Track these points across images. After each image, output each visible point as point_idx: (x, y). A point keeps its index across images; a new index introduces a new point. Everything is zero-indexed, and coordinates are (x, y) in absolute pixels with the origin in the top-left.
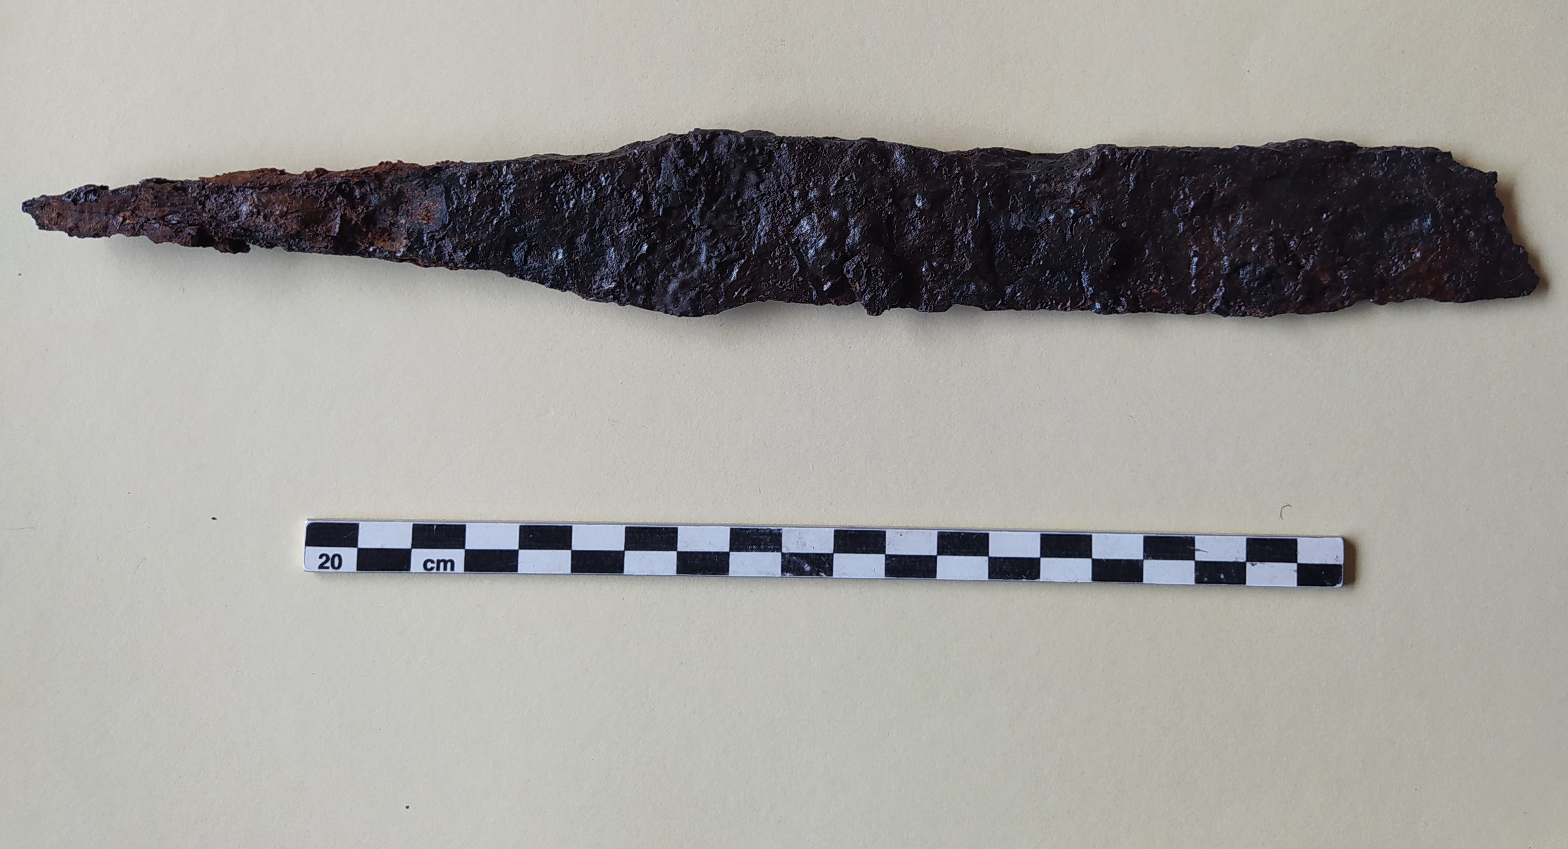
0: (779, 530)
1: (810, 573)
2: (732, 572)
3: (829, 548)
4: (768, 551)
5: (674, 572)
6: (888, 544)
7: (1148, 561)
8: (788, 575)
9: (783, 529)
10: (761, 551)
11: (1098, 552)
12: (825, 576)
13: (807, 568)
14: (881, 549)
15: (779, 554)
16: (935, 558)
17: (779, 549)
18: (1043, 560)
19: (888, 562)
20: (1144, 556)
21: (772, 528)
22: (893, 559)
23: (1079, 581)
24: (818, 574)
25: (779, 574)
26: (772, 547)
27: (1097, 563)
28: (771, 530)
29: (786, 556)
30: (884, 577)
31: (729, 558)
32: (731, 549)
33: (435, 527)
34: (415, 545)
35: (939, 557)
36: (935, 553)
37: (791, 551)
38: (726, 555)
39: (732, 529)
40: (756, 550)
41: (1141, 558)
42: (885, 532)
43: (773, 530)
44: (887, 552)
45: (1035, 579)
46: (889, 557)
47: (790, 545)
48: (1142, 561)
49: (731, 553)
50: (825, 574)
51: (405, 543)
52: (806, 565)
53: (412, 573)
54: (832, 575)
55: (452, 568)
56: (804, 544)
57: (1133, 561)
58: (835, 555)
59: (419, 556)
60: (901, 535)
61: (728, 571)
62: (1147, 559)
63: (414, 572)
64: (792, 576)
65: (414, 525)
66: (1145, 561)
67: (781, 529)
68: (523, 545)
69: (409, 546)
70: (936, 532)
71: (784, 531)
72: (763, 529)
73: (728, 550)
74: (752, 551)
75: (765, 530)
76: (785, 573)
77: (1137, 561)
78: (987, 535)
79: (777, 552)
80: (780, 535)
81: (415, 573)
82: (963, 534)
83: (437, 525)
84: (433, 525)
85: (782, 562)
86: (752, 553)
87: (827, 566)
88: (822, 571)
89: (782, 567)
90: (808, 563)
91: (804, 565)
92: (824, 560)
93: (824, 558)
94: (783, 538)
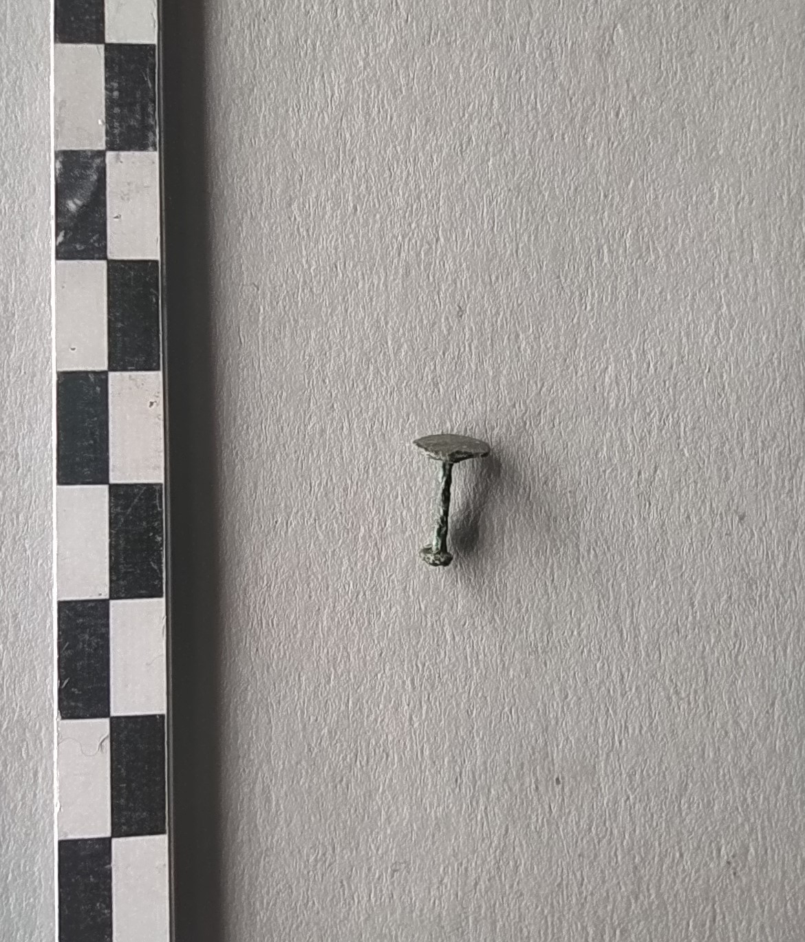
1: (61, 210)
2: (61, 48)
4: (107, 122)
10: (109, 108)
12: (56, 244)
16: (104, 480)
17: (111, 146)
18: (105, 723)
22: (98, 389)
27: (101, 849)
29: (98, 161)
31: (91, 42)
32: (109, 48)
35: (104, 489)
36: (114, 478)
37: (109, 170)
38: (97, 36)
40: (109, 98)
43: (155, 134)
45: (60, 708)
46: (101, 378)
47: (123, 168)
49: (102, 47)
50: (60, 244)
52: (79, 203)
56: (124, 197)
58: (103, 264)
60: (152, 404)
64: (57, 172)
67: (155, 150)
73: (108, 40)
74: (106, 89)
76: (61, 159)
79: (107, 143)
80: (142, 148)
85: (85, 151)
86: (103, 91)
87: (78, 246)
88: (68, 237)
89: (72, 152)
90: (84, 205)
91: (79, 199)
92: (92, 241)
93: (95, 241)
94: (137, 153)
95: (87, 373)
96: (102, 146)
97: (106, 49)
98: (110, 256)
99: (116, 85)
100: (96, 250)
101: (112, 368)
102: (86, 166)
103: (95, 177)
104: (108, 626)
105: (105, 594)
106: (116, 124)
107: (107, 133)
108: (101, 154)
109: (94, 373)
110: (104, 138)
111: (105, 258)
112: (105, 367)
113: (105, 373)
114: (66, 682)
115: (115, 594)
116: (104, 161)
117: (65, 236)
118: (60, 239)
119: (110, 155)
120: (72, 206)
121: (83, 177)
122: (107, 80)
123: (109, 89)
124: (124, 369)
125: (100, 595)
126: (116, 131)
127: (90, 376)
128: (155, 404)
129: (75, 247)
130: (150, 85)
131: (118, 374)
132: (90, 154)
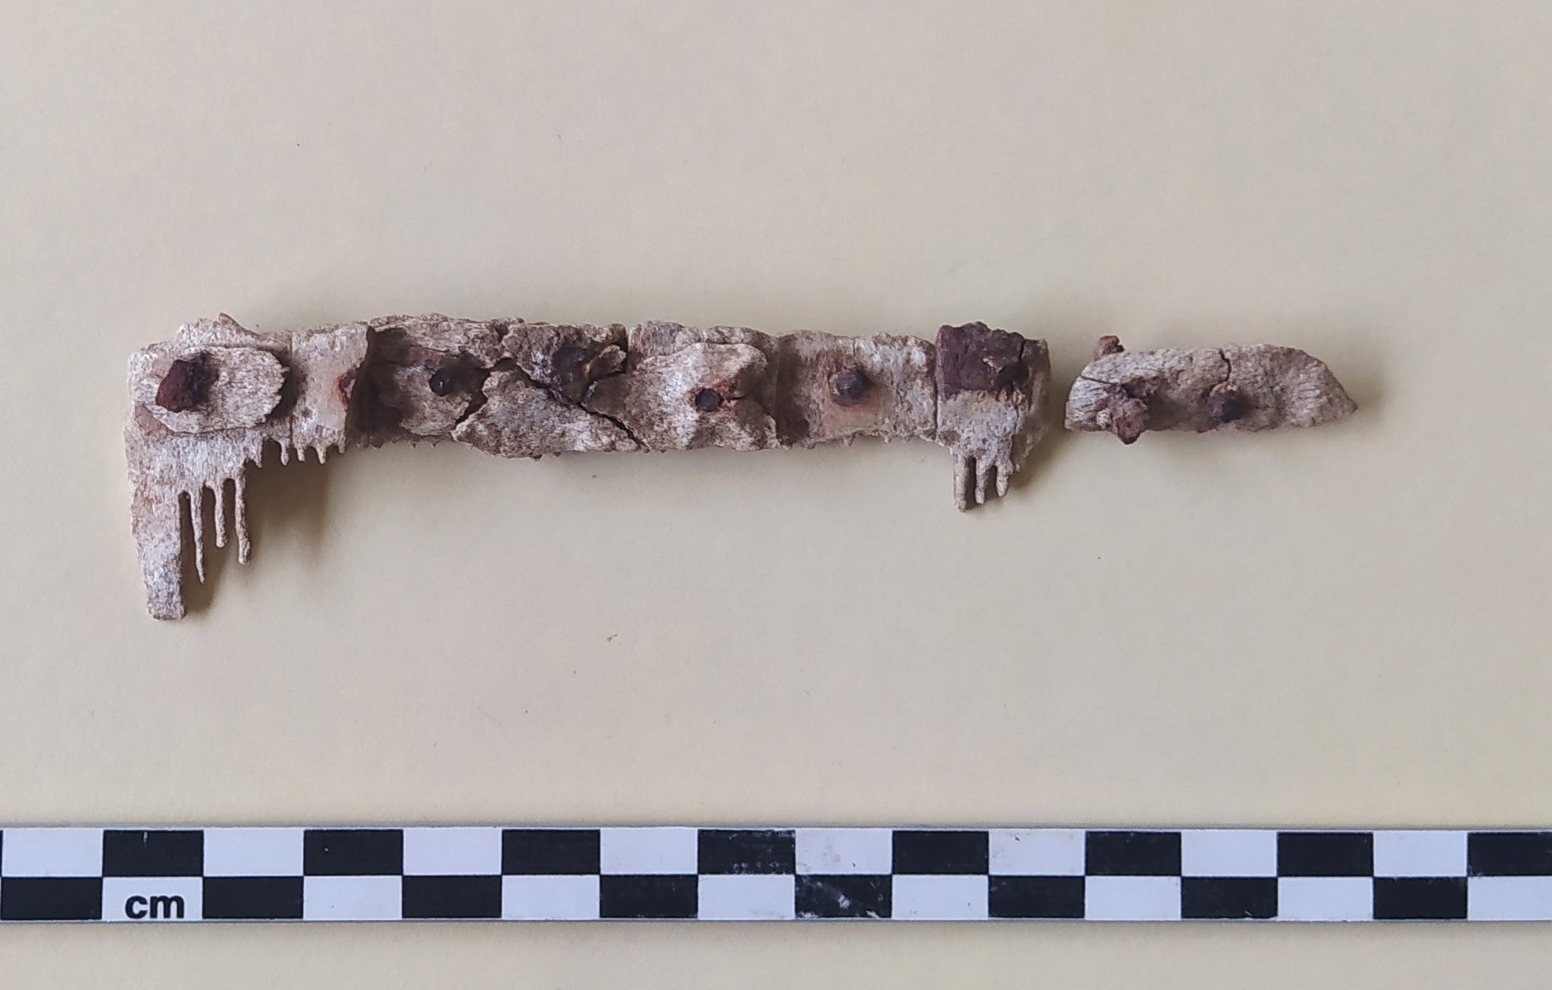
0: (790, 832)
1: (849, 913)
2: (702, 914)
3: (883, 866)
4: (770, 873)
5: (595, 914)
6: (993, 856)
7: (1476, 879)
8: (808, 916)
9: (797, 830)
10: (757, 872)
11: (1385, 866)
12: (877, 918)
13: (844, 903)
14: (980, 866)
15: (792, 877)
16: (1082, 879)
17: (791, 869)
18: (1282, 881)
19: (994, 889)
20: (1468, 871)
21: (776, 829)
22: (1004, 884)
23: (1349, 920)
24: (865, 915)
25: (791, 914)
26: (777, 865)
27: (1382, 885)
28: (773, 833)
29: (804, 881)
30: (986, 918)
31: (697, 886)
32: (702, 870)
33: (146, 836)
34: (109, 870)
35: (1089, 880)
36: (1080, 871)
37: (812, 873)
38: (691, 881)
39: (701, 833)
40: (748, 871)
41: (1464, 874)
42: (986, 834)
43: (778, 833)
44: (993, 871)
45: (1268, 917)
46: (994, 881)
47: (810, 860)
48: (1465, 879)
49: (701, 877)
50: (878, 914)
51: (91, 866)
52: (842, 898)
53: (105, 922)
54: (890, 916)
55: (180, 913)
56: (837, 859)
57: (1448, 879)
58: (896, 878)
59: (116, 891)
60: (1017, 839)
61: (696, 910)
62: (1475, 875)
63: (108, 920)
64: (815, 917)
65: (107, 834)
66: (1470, 879)
67: (794, 831)
68: (312, 867)
69: (98, 873)
70: (1083, 832)
71: (800, 835)
72: (759, 832)
73: (695, 872)
74: (739, 873)
75: (764, 832)
76: (802, 913)
77: (1457, 879)
78: (1177, 837)
79: (787, 873)
80: (793, 841)
81: (111, 922)
82: (1132, 834)
83: (149, 832)
84: (142, 832)
85: (796, 892)
86: (741, 876)
87: (879, 899)
88: (871, 908)
89: (796, 904)
90: (844, 894)
91: (839, 898)
92: (874, 887)
93: (875, 885)
94: (798, 847)
95: (990, 893)
97: (703, 873)
98: (888, 872)
99: (736, 866)
100: (885, 884)
101: (986, 872)
102: (810, 891)
103: (819, 884)
104: (1203, 878)
105: (1177, 880)
106: (771, 865)
107: (779, 873)
108: (799, 879)
109: (990, 886)
110: (784, 876)
111: (890, 877)
112: (985, 878)
113: (991, 878)
114: (1247, 912)
115: (1176, 871)
116: (805, 877)
117: (871, 911)
118: (873, 914)
119: (800, 870)
121: (820, 890)
122: (731, 872)
123: (740, 871)
125: (1177, 884)
127: (992, 891)
128: (1018, 836)
129: (881, 901)
130: (735, 835)
131: (991, 866)
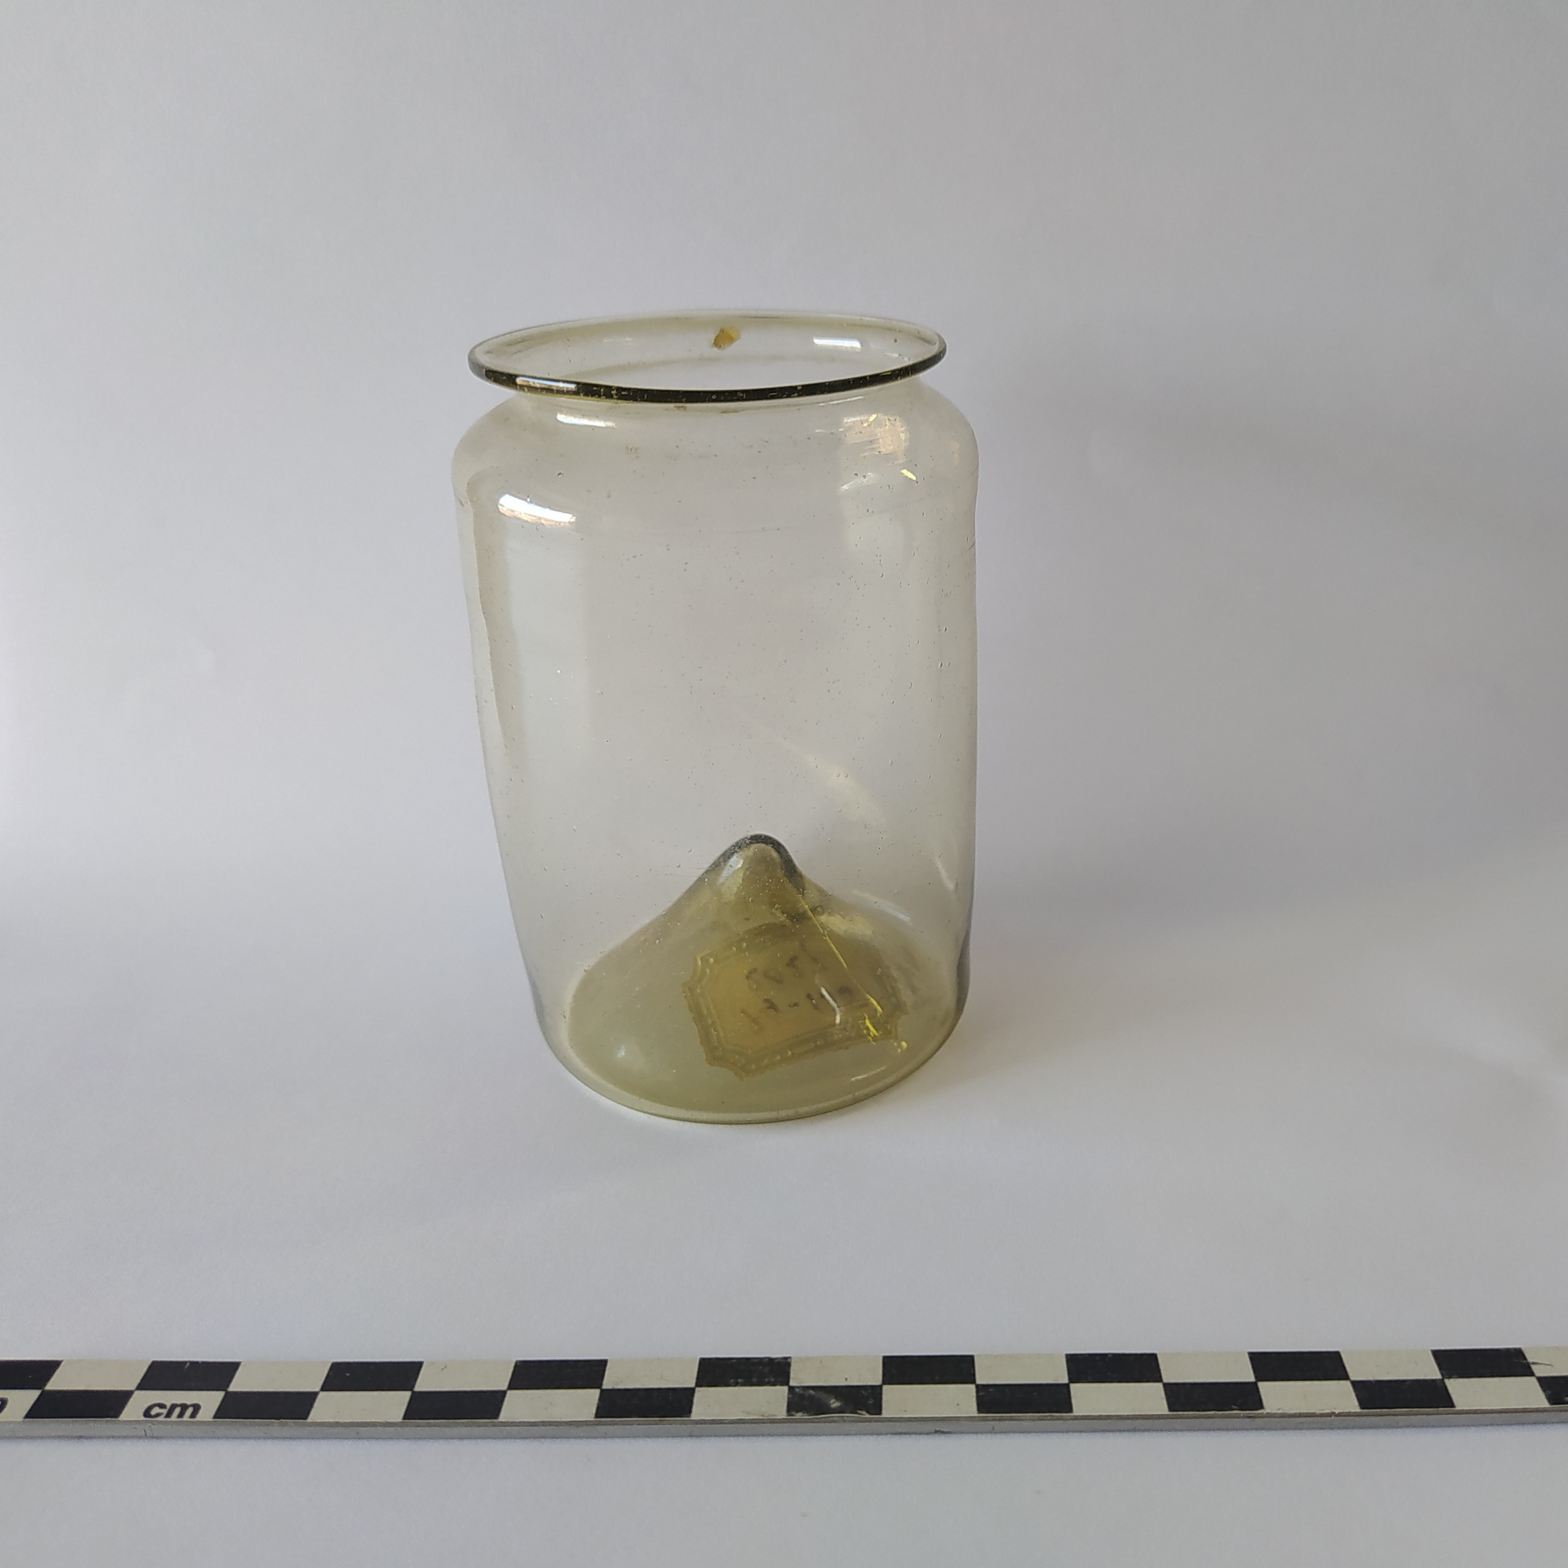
0: (786, 1361)
1: (840, 1411)
2: (694, 1415)
3: (873, 1378)
4: (764, 1386)
5: (592, 1416)
6: (980, 1372)
7: (1452, 1380)
8: (800, 1415)
9: (795, 1357)
10: (752, 1385)
11: (1360, 1375)
12: (868, 1415)
14: (967, 1379)
16: (1066, 1387)
17: (785, 1382)
18: (1262, 1384)
20: (1442, 1374)
21: (773, 1357)
22: (994, 1390)
24: (854, 1412)
25: (784, 1415)
27: (1360, 1385)
28: (771, 1359)
29: (797, 1390)
30: (977, 1415)
31: (693, 1395)
32: (699, 1384)
33: (188, 1364)
34: (143, 1386)
35: (1073, 1386)
36: (1064, 1381)
37: (805, 1385)
38: (688, 1392)
39: (701, 1362)
40: (744, 1385)
41: (1439, 1377)
42: (972, 1357)
43: (775, 1359)
44: (980, 1381)
45: (1255, 1410)
46: (981, 1388)
47: (804, 1377)
48: (1442, 1380)
49: (698, 1390)
50: (868, 1412)
51: (128, 1384)
52: (832, 1402)
53: (121, 1420)
54: (880, 1415)
55: (193, 1416)
56: (830, 1376)
57: (1425, 1381)
58: (885, 1388)
59: (142, 1400)
61: (690, 1412)
62: (1450, 1378)
63: (124, 1419)
64: (807, 1416)
65: (153, 1364)
66: (1447, 1381)
67: (790, 1359)
68: (333, 1386)
69: (132, 1388)
70: (1063, 1354)
71: (795, 1362)
72: (754, 1359)
73: (692, 1386)
74: (735, 1386)
75: (761, 1358)
76: (794, 1414)
77: (1433, 1380)
78: (1154, 1358)
79: (781, 1386)
80: (789, 1364)
82: (1110, 1355)
85: (789, 1398)
86: (736, 1388)
87: (870, 1402)
88: (861, 1407)
89: (788, 1406)
90: (836, 1398)
92: (865, 1393)
94: (792, 1368)
95: (978, 1397)
96: (786, 1388)
97: (701, 1386)
98: (879, 1382)
99: (732, 1380)
100: (876, 1392)
101: (973, 1381)
102: (802, 1397)
103: (811, 1392)
104: (1184, 1384)
105: (1159, 1385)
106: (766, 1380)
107: (774, 1385)
108: (791, 1389)
109: (977, 1392)
110: (778, 1388)
111: (880, 1387)
112: (973, 1387)
113: (978, 1386)
114: (1233, 1407)
115: (1158, 1380)
116: (798, 1387)
117: (862, 1410)
118: (864, 1412)
119: (792, 1383)
120: (835, 1404)
121: (811, 1398)
122: (727, 1385)
123: (736, 1384)
124: (974, 1375)
125: (1160, 1389)
126: (773, 1380)
127: (980, 1394)
129: (872, 1404)
130: (735, 1360)
131: (977, 1378)
132: (791, 1396)
